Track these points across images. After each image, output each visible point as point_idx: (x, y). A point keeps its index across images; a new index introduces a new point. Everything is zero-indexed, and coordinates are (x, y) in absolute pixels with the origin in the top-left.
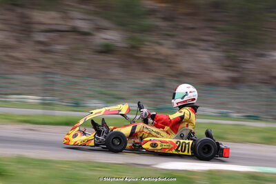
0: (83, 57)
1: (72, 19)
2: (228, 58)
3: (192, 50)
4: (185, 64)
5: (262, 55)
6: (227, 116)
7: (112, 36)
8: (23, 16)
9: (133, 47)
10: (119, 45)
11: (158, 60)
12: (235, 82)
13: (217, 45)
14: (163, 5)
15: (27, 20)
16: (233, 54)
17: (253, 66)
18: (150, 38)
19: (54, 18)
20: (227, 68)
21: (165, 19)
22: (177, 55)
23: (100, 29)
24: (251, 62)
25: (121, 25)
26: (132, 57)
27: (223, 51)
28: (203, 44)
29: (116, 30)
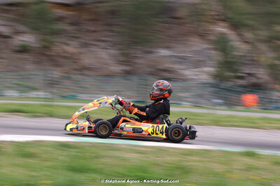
2: (123, 55)
3: (93, 49)
4: (87, 60)
5: (150, 52)
7: (28, 39)
10: (33, 45)
11: (65, 57)
13: (114, 45)
14: (71, 13)
17: (142, 61)
20: (121, 63)
21: (72, 24)
23: (18, 33)
24: (141, 58)
25: (35, 29)
26: (44, 55)
27: (119, 49)
28: (103, 44)
29: (30, 33)
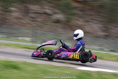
0: (48, 24)
1: (45, 9)
2: (105, 27)
3: (91, 23)
4: (88, 29)
6: (102, 50)
7: (60, 16)
8: (26, 7)
9: (67, 21)
10: (62, 20)
12: (106, 37)
13: (101, 22)
14: (80, 5)
15: (27, 8)
16: (106, 26)
17: (114, 31)
18: (75, 18)
19: (38, 8)
20: (104, 31)
21: (81, 11)
22: (85, 25)
23: (55, 13)
24: (113, 29)
25: (64, 12)
26: (67, 25)
27: (103, 24)
28: (95, 21)
29: (61, 14)
